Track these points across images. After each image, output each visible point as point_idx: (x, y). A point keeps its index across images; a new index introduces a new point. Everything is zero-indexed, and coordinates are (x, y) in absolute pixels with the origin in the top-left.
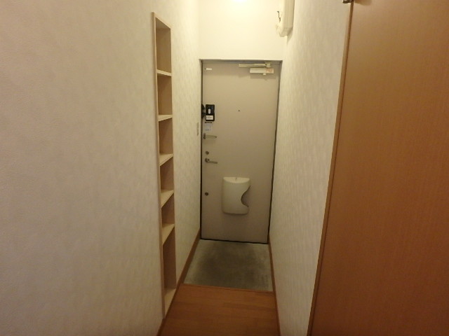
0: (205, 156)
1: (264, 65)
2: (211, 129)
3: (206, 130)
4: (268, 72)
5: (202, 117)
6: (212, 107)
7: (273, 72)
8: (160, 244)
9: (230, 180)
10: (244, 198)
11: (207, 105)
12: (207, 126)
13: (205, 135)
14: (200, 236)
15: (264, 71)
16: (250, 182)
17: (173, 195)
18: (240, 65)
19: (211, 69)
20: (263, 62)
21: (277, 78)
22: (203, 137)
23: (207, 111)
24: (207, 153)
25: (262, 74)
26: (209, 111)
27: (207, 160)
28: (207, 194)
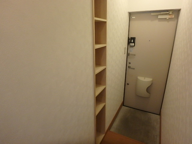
0: (128, 65)
1: (168, 13)
2: (132, 51)
3: (130, 51)
4: (170, 17)
5: (128, 44)
6: (134, 39)
7: (173, 17)
8: (95, 116)
9: (141, 78)
10: (148, 90)
11: (131, 38)
12: (130, 49)
13: (129, 54)
14: (123, 104)
15: (167, 17)
16: (152, 81)
17: (105, 88)
18: (152, 14)
19: (135, 17)
20: (167, 11)
21: (176, 21)
22: (128, 55)
23: (131, 41)
24: (130, 63)
25: (166, 18)
26: (132, 41)
27: (129, 67)
28: (128, 84)
